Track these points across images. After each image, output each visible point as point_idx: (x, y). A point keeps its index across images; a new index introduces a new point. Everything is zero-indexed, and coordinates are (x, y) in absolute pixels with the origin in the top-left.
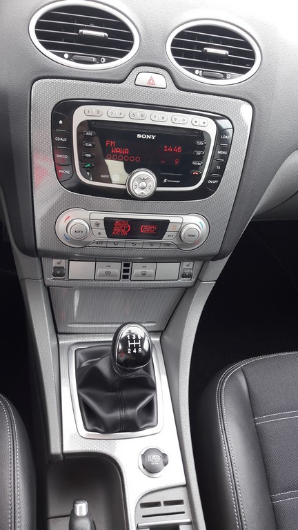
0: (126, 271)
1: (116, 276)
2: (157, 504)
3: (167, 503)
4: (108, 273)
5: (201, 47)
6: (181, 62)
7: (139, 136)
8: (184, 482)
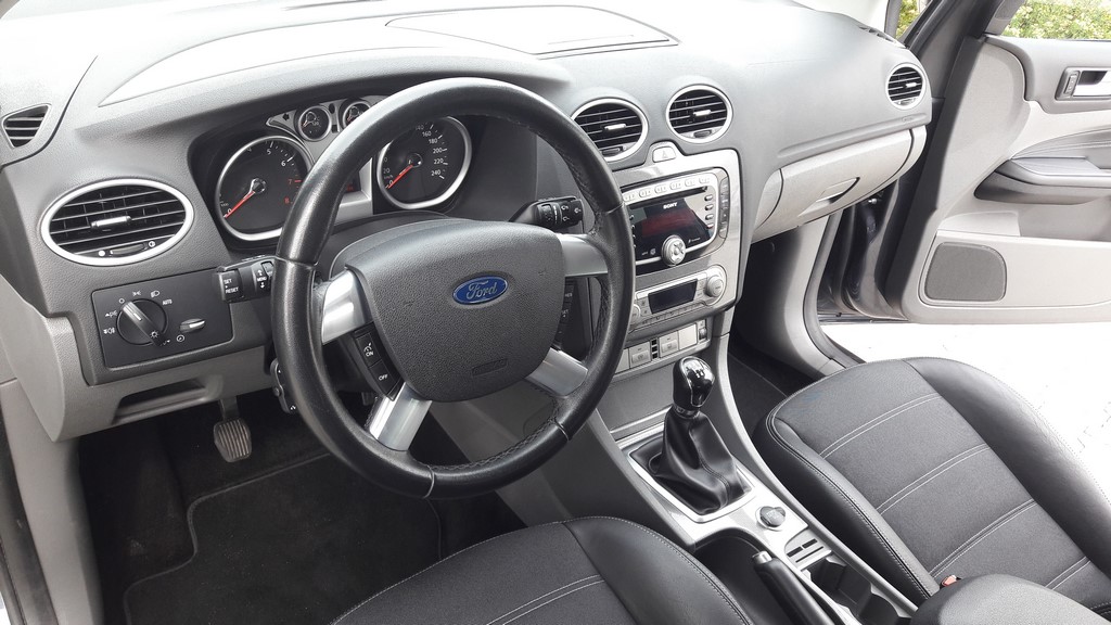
0: (654, 349)
1: (647, 358)
2: (799, 550)
3: (806, 546)
4: (641, 357)
5: (691, 111)
6: (679, 131)
7: (665, 207)
8: (806, 525)
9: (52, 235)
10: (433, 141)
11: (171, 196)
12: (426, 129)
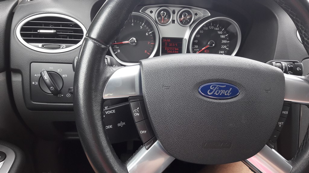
9: (21, 33)
10: (223, 37)
11: (78, 26)
12: (220, 30)
